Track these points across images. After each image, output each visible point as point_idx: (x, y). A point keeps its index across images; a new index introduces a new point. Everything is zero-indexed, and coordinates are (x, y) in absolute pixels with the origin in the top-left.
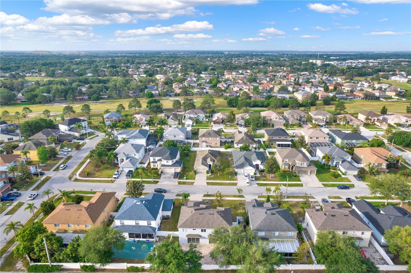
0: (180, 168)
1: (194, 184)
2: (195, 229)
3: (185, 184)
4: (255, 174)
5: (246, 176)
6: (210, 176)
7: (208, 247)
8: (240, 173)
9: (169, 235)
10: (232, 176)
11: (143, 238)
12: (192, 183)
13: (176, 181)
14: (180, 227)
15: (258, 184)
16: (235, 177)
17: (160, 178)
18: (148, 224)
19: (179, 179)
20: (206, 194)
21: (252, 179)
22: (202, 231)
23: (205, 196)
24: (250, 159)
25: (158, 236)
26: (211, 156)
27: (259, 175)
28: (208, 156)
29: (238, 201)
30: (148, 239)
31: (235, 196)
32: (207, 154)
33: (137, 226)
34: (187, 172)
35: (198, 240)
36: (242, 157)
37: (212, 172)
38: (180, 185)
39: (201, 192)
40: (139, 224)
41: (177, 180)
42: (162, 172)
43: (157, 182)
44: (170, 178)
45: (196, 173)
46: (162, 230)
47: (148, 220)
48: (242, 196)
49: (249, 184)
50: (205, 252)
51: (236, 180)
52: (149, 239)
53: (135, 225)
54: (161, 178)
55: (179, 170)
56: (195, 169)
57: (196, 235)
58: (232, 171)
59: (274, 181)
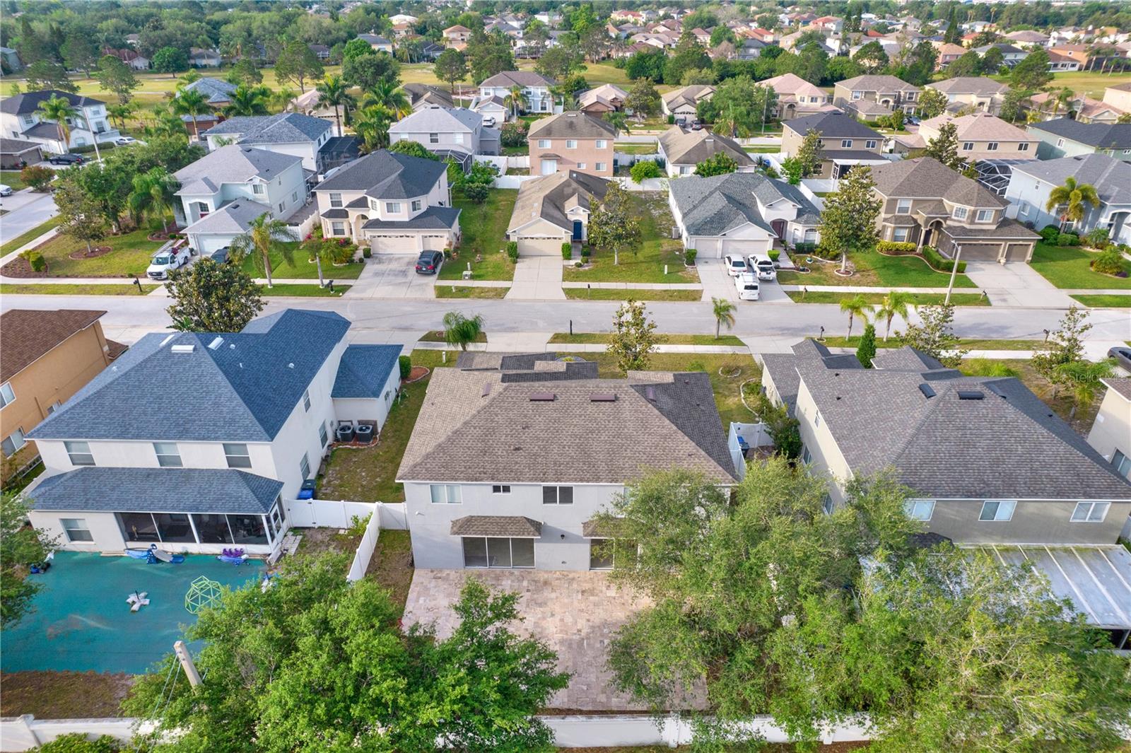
0: (446, 235)
1: (509, 295)
2: (507, 489)
3: (467, 297)
4: (775, 258)
5: (736, 264)
6: (579, 265)
7: (587, 586)
8: (710, 254)
9: (356, 519)
10: (676, 268)
11: (206, 539)
12: (500, 294)
13: (426, 285)
14: (413, 474)
15: (791, 294)
16: (689, 268)
17: (356, 278)
18: (231, 462)
19: (441, 277)
20: (565, 330)
21: (764, 274)
22: (549, 495)
23: (557, 338)
24: (747, 203)
25: (296, 530)
26: (581, 190)
27: (791, 264)
28: (568, 191)
29: (716, 356)
30: (233, 547)
31: (697, 340)
32: (567, 184)
33: (171, 473)
34: (477, 251)
35: (524, 549)
36: (711, 193)
37: (587, 254)
38: (443, 300)
39: (541, 324)
40: (177, 461)
41: (432, 282)
42: (368, 254)
43: (344, 289)
44: (404, 273)
45: (515, 254)
46: (327, 497)
47: (229, 437)
48: (733, 341)
49: (753, 294)
50: (569, 620)
51: (695, 279)
52: (239, 547)
53: (157, 465)
54: (362, 275)
55: (441, 240)
56: (513, 239)
57: (513, 520)
58: (673, 251)
59: (858, 284)
